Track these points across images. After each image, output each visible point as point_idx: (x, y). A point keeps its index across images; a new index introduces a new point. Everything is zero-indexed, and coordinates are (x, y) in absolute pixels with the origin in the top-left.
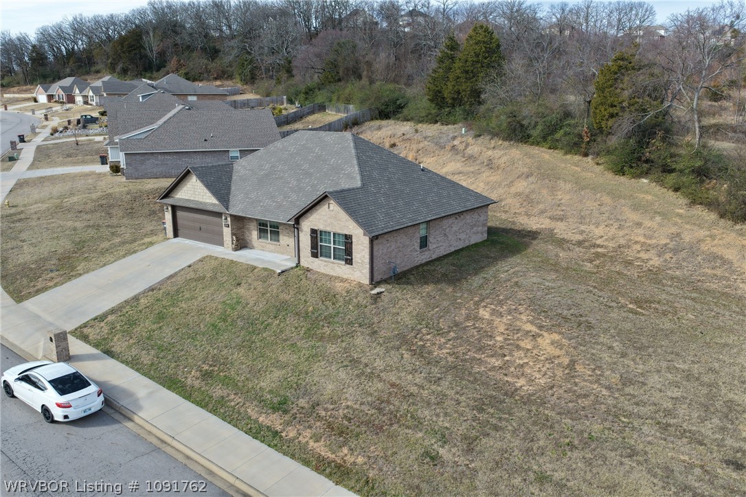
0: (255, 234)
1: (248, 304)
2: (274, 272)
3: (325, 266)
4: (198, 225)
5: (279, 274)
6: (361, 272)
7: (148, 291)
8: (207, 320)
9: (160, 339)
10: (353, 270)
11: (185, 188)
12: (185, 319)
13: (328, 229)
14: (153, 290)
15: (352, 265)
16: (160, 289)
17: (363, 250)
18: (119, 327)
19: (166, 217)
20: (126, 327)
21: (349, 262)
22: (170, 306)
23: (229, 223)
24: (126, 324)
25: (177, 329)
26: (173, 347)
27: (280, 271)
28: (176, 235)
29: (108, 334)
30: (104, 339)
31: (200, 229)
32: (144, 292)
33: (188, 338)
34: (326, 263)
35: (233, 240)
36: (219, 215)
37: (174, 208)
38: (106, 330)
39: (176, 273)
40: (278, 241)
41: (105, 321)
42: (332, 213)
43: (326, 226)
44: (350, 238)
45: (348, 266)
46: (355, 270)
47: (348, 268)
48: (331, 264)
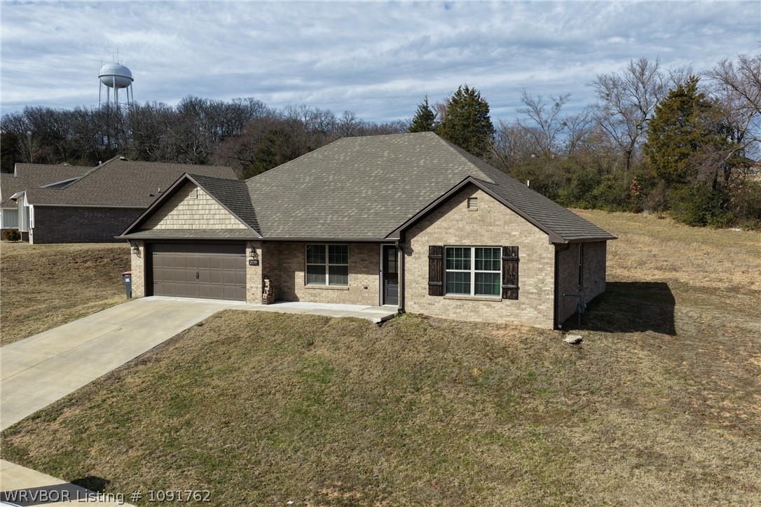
0: (300, 277)
1: (347, 372)
2: (369, 323)
3: (458, 307)
4: (194, 271)
5: (380, 324)
6: (536, 309)
7: (136, 365)
8: (282, 403)
9: (197, 445)
10: (519, 308)
11: (174, 212)
12: (234, 404)
13: (467, 242)
14: (144, 362)
15: (517, 298)
16: (157, 360)
17: (541, 270)
18: (94, 429)
19: (133, 263)
20: (110, 426)
21: (512, 293)
22: (189, 385)
23: (260, 258)
24: (108, 421)
25: (227, 424)
26: (234, 457)
27: (380, 320)
28: (149, 291)
29: (72, 442)
30: (66, 454)
31: (198, 277)
32: (128, 366)
33: (260, 438)
34: (459, 303)
35: (264, 286)
36: (241, 245)
37: (151, 247)
38: (66, 436)
39: (178, 335)
40: (346, 282)
41: (60, 419)
42: (476, 214)
43: (462, 237)
44: (513, 252)
45: (508, 302)
46: (523, 306)
47: (508, 306)
48: (471, 303)
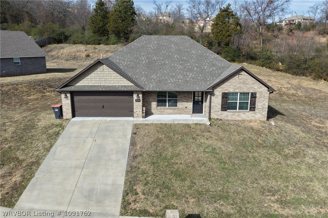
0: (154, 104)
3: (232, 115)
4: (100, 105)
6: (261, 114)
10: (255, 114)
13: (237, 91)
15: (255, 111)
17: (264, 100)
19: (63, 101)
21: (253, 108)
23: (141, 98)
27: (210, 124)
28: (74, 116)
34: (233, 113)
35: (143, 110)
36: (130, 93)
37: (73, 94)
40: (176, 106)
42: (241, 80)
43: (235, 89)
44: (255, 94)
45: (251, 112)
46: (257, 113)
47: (251, 113)
48: (237, 113)
